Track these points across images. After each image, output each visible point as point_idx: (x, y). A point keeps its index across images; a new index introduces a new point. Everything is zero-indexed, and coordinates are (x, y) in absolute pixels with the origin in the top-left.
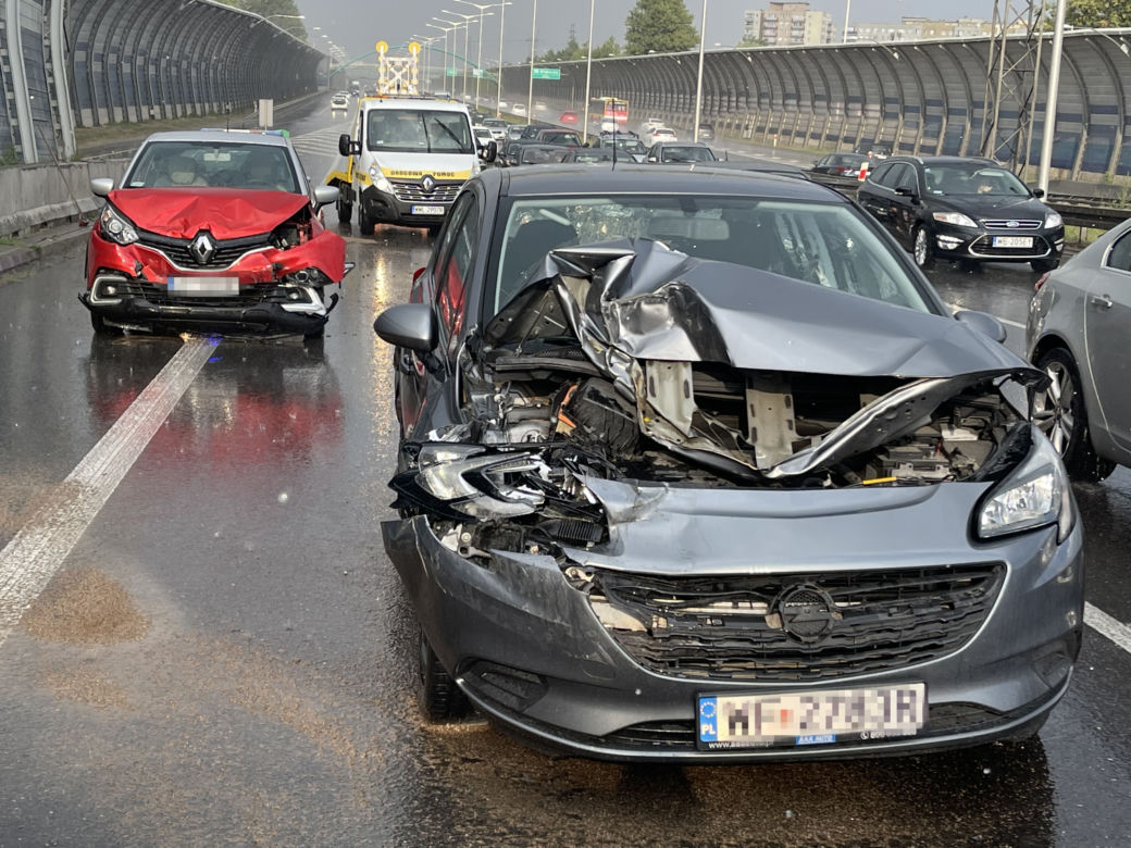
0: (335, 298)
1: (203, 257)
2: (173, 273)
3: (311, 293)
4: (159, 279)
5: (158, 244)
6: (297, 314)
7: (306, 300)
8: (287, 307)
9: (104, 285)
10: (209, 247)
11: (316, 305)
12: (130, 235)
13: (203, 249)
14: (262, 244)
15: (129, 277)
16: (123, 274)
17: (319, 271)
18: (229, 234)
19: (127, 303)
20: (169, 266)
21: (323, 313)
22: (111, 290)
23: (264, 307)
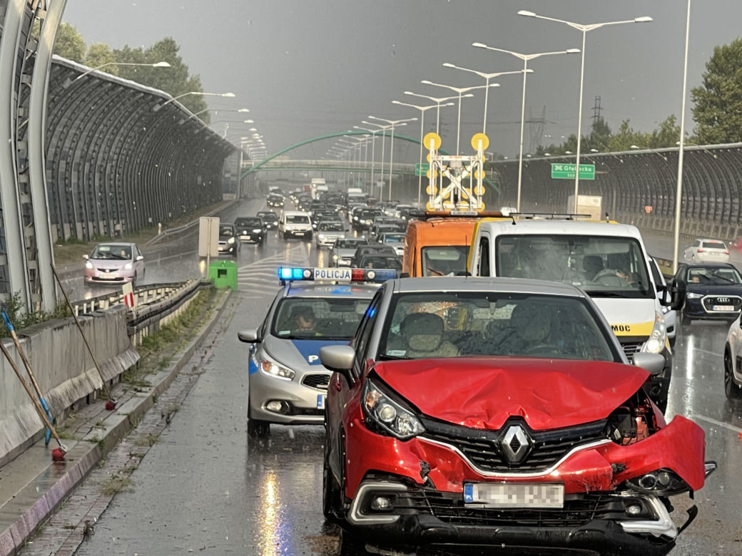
0: (693, 512)
1: (514, 456)
2: (472, 479)
3: (657, 505)
4: (453, 487)
5: (451, 439)
6: (637, 535)
7: (650, 516)
8: (628, 526)
9: (371, 496)
10: (523, 442)
11: (664, 523)
12: (408, 425)
13: (515, 443)
14: (597, 437)
15: (411, 483)
16: (401, 478)
17: (673, 475)
18: (550, 423)
19: (407, 522)
20: (466, 467)
21: (672, 534)
22: (382, 502)
23: (595, 527)
